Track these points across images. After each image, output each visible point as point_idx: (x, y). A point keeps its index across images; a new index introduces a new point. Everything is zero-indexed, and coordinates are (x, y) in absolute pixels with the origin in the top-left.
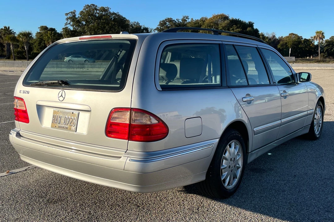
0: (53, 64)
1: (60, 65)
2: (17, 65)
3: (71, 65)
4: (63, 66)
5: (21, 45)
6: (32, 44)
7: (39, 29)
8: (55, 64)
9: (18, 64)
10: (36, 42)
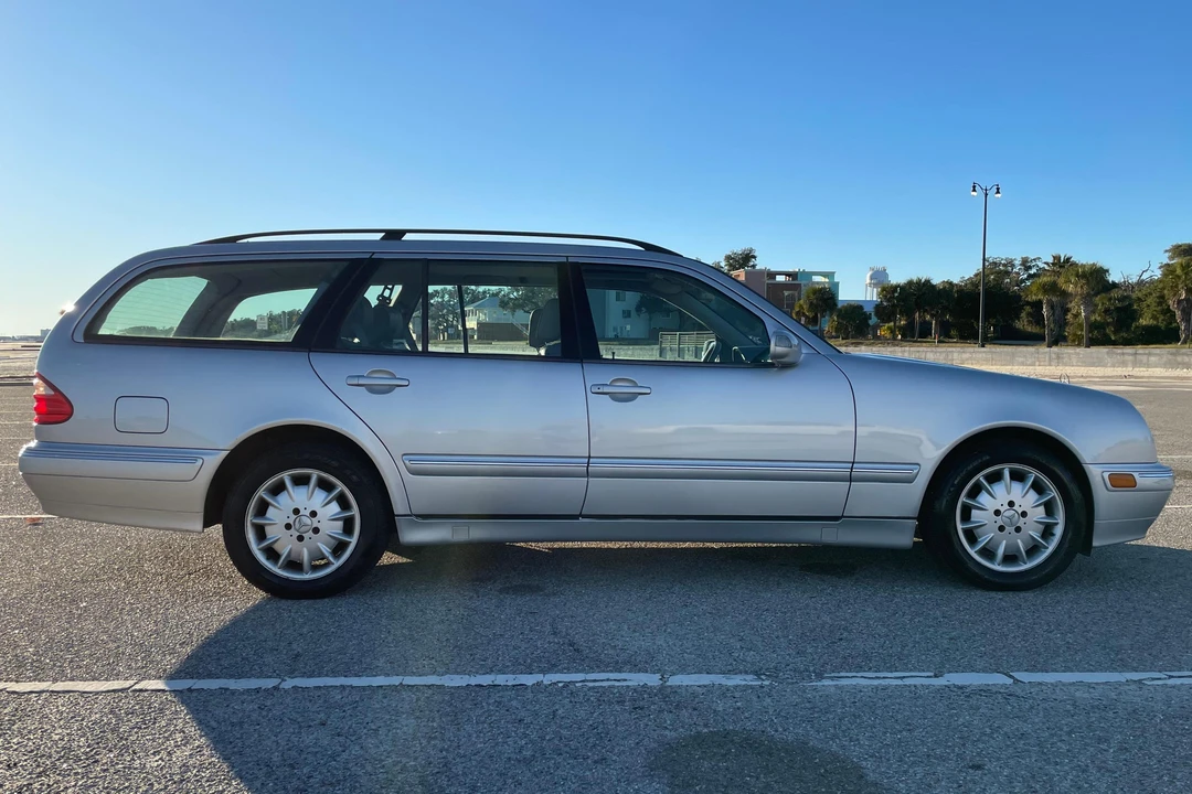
0: (1123, 354)
1: (1144, 358)
2: (1021, 359)
3: (1179, 359)
4: (1153, 359)
5: (1103, 304)
6: (1139, 299)
7: (1167, 254)
8: (1129, 354)
9: (1025, 356)
10: (1151, 294)
